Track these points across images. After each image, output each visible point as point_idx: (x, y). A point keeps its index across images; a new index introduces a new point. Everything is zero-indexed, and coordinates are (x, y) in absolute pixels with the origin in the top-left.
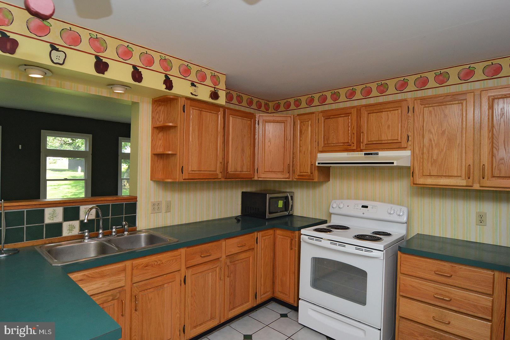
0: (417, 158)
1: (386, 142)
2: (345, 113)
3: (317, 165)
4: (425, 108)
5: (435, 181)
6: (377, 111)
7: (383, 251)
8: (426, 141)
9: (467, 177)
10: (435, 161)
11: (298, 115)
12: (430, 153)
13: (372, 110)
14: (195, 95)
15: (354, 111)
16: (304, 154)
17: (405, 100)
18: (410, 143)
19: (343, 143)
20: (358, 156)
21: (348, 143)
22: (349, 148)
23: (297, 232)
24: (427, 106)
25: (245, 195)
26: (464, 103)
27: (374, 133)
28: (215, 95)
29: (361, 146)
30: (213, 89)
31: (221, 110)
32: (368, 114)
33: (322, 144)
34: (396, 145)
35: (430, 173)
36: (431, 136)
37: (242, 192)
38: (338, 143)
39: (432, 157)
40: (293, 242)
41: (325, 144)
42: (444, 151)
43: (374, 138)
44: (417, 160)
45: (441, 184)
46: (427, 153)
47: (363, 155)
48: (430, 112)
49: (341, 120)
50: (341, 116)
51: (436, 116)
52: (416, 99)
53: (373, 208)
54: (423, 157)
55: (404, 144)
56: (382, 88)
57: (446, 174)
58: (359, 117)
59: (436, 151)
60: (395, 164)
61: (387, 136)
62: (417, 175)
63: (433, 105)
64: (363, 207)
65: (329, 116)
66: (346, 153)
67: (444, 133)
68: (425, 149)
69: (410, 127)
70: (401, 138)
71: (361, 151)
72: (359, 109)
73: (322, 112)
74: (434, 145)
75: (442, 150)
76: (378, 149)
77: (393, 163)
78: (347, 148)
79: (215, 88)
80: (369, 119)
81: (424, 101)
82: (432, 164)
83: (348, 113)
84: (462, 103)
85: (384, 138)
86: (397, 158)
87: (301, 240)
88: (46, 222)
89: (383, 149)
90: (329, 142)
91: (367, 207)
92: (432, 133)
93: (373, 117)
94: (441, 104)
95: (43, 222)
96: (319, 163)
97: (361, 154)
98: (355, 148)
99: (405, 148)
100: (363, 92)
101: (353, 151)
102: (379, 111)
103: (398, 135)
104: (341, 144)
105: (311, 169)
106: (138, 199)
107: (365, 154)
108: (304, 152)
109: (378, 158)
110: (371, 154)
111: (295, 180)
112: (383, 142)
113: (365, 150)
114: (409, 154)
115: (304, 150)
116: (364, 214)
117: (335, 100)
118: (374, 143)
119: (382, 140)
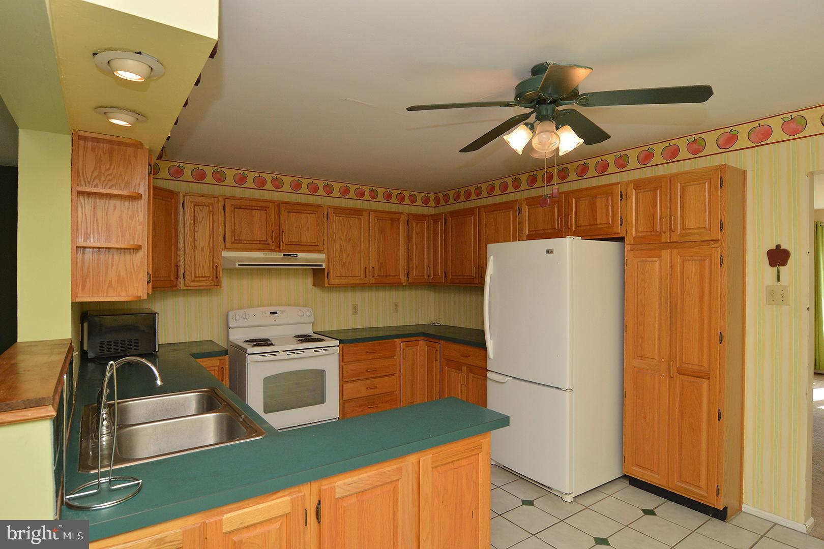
0: (331, 261)
1: (305, 244)
2: (263, 206)
4: (337, 218)
8: (338, 247)
9: (364, 277)
10: (344, 263)
11: (188, 194)
12: (340, 257)
13: (291, 209)
15: (272, 206)
16: (203, 251)
17: (322, 206)
18: (325, 246)
19: (260, 241)
20: (276, 256)
21: (265, 241)
22: (268, 247)
23: (227, 356)
24: (337, 215)
27: (294, 233)
29: (282, 246)
32: (288, 212)
33: (229, 240)
34: (313, 248)
35: (341, 274)
36: (341, 242)
38: (254, 241)
39: (342, 260)
41: (235, 239)
43: (295, 239)
44: (331, 263)
46: (338, 256)
47: (282, 256)
48: (341, 222)
49: (256, 213)
50: (257, 208)
51: (344, 226)
52: (329, 207)
53: (282, 313)
54: (335, 260)
55: (320, 248)
57: (351, 274)
58: (277, 214)
59: (344, 256)
61: (306, 238)
62: (331, 276)
63: (343, 216)
64: (272, 313)
65: (239, 204)
66: (262, 253)
68: (336, 253)
69: (325, 232)
70: (318, 241)
71: (280, 251)
72: (275, 205)
74: (343, 250)
75: (349, 255)
76: (298, 251)
77: (321, 265)
78: (264, 246)
80: (289, 218)
81: (336, 210)
82: (342, 267)
83: (266, 207)
84: (360, 219)
85: (303, 239)
89: (302, 251)
90: (240, 238)
91: (276, 313)
92: (342, 239)
93: (293, 216)
94: (348, 216)
97: (280, 255)
98: (273, 248)
99: (320, 252)
100: (256, 181)
101: (271, 250)
102: (299, 211)
103: (316, 238)
104: (257, 242)
105: (216, 272)
107: (284, 255)
108: (203, 249)
109: (296, 260)
110: (290, 255)
111: (184, 288)
112: (302, 244)
113: (284, 250)
114: (324, 257)
115: (202, 245)
116: (275, 320)
117: (219, 180)
118: (294, 243)
119: (301, 242)
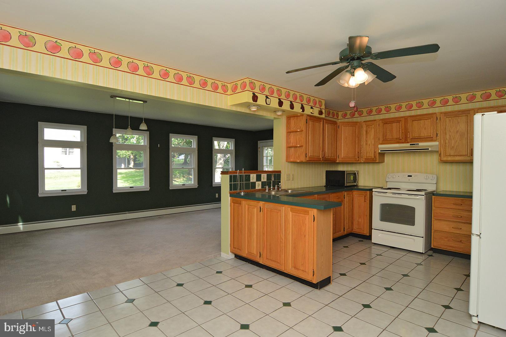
0: (442, 146)
1: (424, 137)
2: (397, 120)
3: (380, 152)
4: (447, 118)
5: (453, 158)
6: (418, 119)
7: (424, 195)
8: (448, 137)
9: (471, 155)
10: (453, 147)
11: (364, 122)
12: (450, 143)
13: (414, 119)
14: (313, 114)
15: (403, 120)
16: (369, 145)
17: (435, 113)
18: (438, 137)
19: (396, 138)
21: (399, 138)
22: (400, 141)
23: (369, 191)
24: (448, 117)
25: (328, 173)
26: (469, 115)
27: (416, 132)
28: (321, 113)
29: (408, 140)
30: (319, 109)
31: (322, 120)
32: (413, 121)
33: (381, 139)
34: (430, 139)
35: (450, 154)
36: (451, 133)
37: (326, 171)
38: (393, 138)
39: (451, 145)
40: (366, 197)
41: (384, 139)
42: (458, 141)
43: (416, 135)
44: (442, 147)
45: (456, 159)
46: (448, 143)
47: (409, 145)
48: (450, 120)
49: (394, 125)
50: (395, 122)
51: (453, 123)
52: (441, 113)
53: (415, 176)
54: (446, 145)
55: (434, 139)
56: (419, 105)
57: (459, 154)
58: (406, 123)
59: (453, 142)
60: (430, 150)
61: (424, 134)
62: (443, 155)
63: (452, 116)
64: (408, 176)
65: (386, 122)
66: (398, 144)
67: (457, 132)
68: (447, 141)
69: (438, 129)
70: (433, 135)
71: (408, 143)
72: (406, 118)
73: (381, 120)
74: (452, 138)
76: (419, 141)
77: (428, 149)
78: (398, 141)
79: (320, 108)
80: (413, 124)
81: (446, 114)
82: (451, 149)
83: (399, 121)
84: (468, 116)
85: (422, 135)
86: (431, 146)
87: (373, 195)
88: (251, 181)
89: (422, 141)
90: (386, 138)
91: (411, 176)
92: (451, 132)
93: (415, 123)
94: (456, 116)
95: (250, 181)
96: (381, 151)
97: (408, 145)
98: (404, 141)
99: (435, 141)
100: (407, 107)
101: (403, 143)
102: (419, 119)
103: (431, 133)
104: (395, 139)
105: (375, 154)
106: (281, 172)
107: (410, 145)
108: (369, 144)
109: (419, 147)
110: (414, 144)
111: (363, 162)
112: (422, 137)
113: (411, 142)
114: (438, 144)
115: (369, 143)
116: (409, 180)
117: (388, 111)
118: (416, 138)
119: (421, 136)
